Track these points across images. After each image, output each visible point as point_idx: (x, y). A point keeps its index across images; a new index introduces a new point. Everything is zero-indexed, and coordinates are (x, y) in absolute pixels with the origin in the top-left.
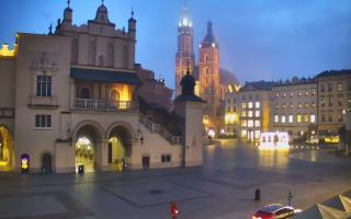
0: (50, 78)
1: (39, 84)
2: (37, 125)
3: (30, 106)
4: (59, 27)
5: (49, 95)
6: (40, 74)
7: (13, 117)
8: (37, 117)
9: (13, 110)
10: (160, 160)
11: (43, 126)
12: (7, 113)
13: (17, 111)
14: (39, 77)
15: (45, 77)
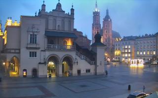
0: (36, 35)
1: (31, 38)
2: (30, 56)
3: (27, 48)
4: (39, 13)
5: (36, 43)
6: (32, 33)
7: (19, 53)
8: (30, 52)
9: (19, 50)
10: (85, 72)
11: (33, 57)
12: (17, 51)
13: (21, 50)
14: (31, 35)
15: (33, 35)
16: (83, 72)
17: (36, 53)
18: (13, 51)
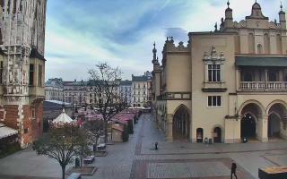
0: (219, 66)
1: (210, 71)
2: (210, 104)
3: (204, 90)
4: (222, 25)
5: (219, 80)
6: (211, 63)
7: (190, 99)
8: (210, 98)
9: (190, 93)
11: (214, 105)
12: (185, 96)
13: (193, 94)
14: (210, 66)
15: (214, 65)
17: (219, 97)
18: (179, 96)
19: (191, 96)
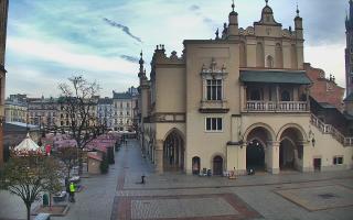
0: (220, 81)
1: (209, 87)
2: (208, 128)
3: (201, 111)
5: (220, 98)
6: (210, 78)
7: (184, 121)
8: (208, 120)
9: (184, 114)
10: (331, 162)
11: (214, 129)
12: (179, 118)
13: (188, 114)
14: (209, 81)
15: (214, 81)
16: (327, 163)
17: (220, 120)
18: (170, 118)
19: (185, 118)
